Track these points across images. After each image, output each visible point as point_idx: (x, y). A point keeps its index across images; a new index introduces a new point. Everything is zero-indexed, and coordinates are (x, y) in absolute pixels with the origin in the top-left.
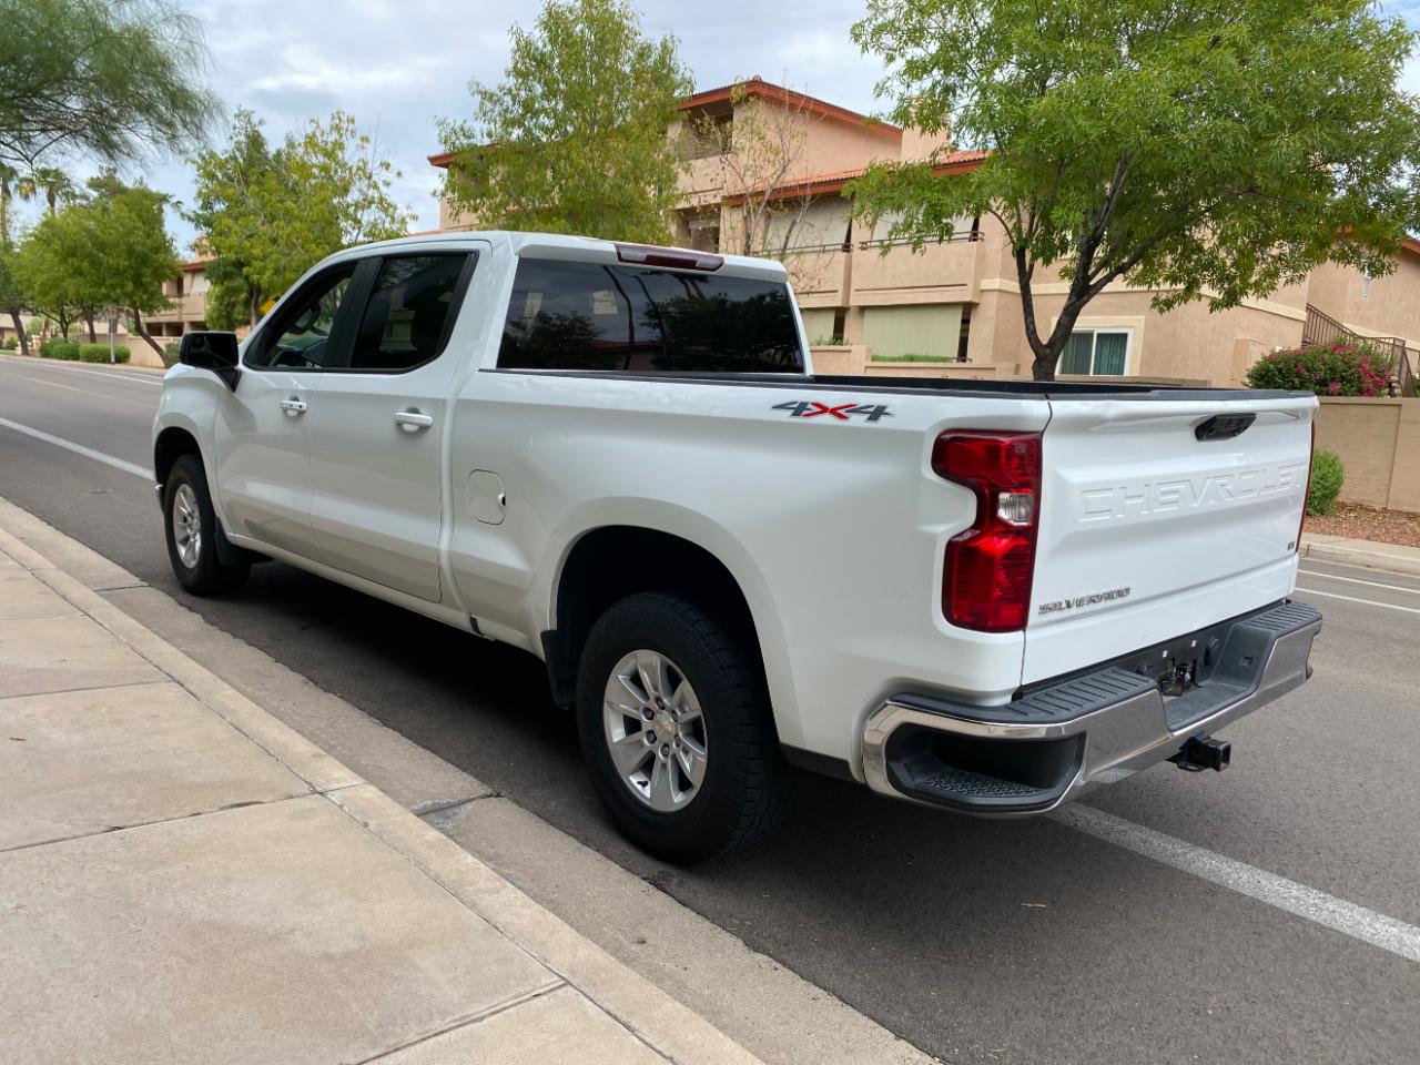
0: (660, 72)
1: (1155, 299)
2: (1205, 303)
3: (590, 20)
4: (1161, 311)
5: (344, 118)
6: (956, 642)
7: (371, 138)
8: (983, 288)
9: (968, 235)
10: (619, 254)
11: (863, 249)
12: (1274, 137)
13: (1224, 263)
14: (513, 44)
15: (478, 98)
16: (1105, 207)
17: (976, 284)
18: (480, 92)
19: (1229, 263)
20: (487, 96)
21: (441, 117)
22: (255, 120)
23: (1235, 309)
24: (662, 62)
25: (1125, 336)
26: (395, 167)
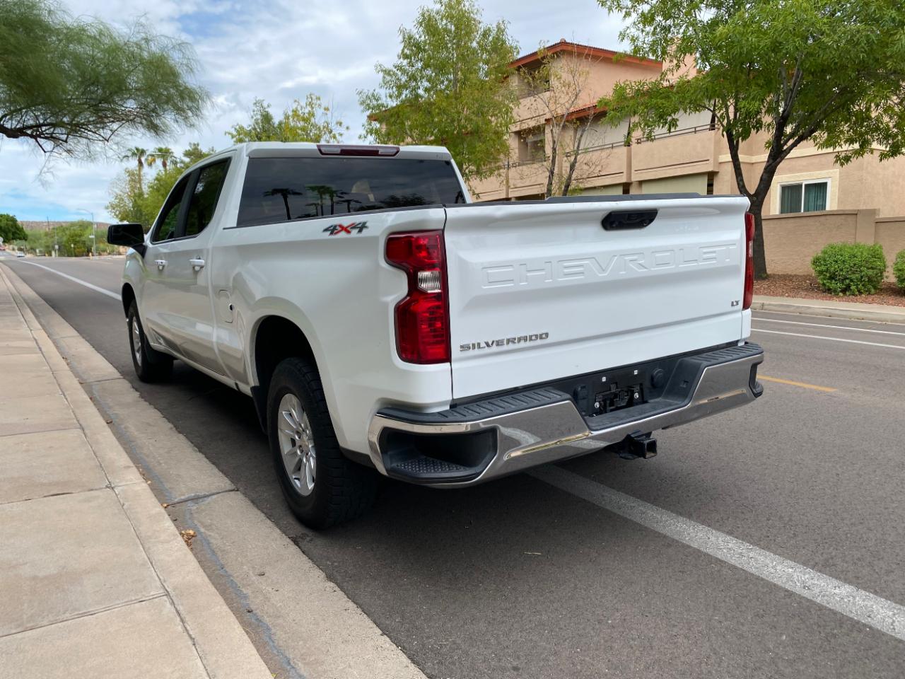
0: (498, 46)
1: (837, 156)
2: (877, 154)
3: (450, 17)
4: (842, 164)
5: (314, 97)
6: (405, 371)
7: (330, 108)
8: (720, 161)
9: (708, 127)
10: (320, 150)
11: (638, 143)
12: (896, 34)
13: (888, 125)
14: (401, 38)
15: (381, 74)
16: (790, 95)
17: (716, 159)
18: (382, 71)
19: (891, 125)
20: (387, 72)
21: (359, 90)
22: (265, 105)
23: (899, 157)
24: (497, 39)
25: (825, 185)
26: (345, 124)
